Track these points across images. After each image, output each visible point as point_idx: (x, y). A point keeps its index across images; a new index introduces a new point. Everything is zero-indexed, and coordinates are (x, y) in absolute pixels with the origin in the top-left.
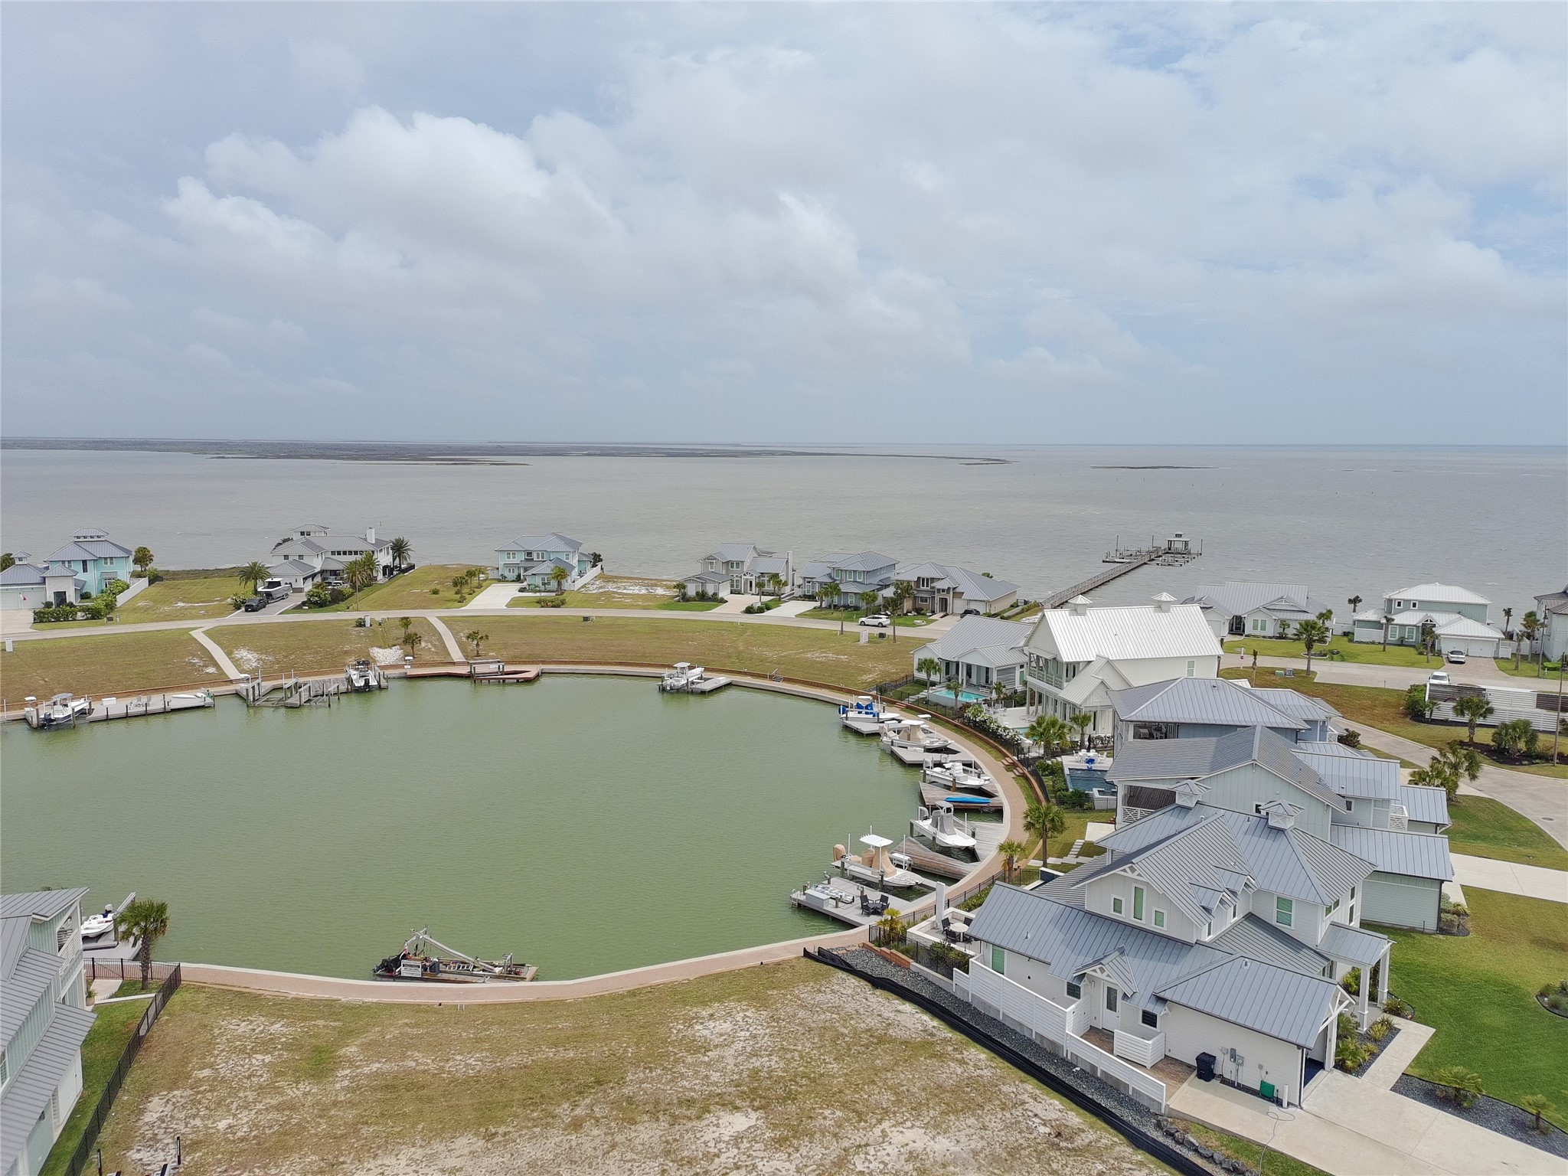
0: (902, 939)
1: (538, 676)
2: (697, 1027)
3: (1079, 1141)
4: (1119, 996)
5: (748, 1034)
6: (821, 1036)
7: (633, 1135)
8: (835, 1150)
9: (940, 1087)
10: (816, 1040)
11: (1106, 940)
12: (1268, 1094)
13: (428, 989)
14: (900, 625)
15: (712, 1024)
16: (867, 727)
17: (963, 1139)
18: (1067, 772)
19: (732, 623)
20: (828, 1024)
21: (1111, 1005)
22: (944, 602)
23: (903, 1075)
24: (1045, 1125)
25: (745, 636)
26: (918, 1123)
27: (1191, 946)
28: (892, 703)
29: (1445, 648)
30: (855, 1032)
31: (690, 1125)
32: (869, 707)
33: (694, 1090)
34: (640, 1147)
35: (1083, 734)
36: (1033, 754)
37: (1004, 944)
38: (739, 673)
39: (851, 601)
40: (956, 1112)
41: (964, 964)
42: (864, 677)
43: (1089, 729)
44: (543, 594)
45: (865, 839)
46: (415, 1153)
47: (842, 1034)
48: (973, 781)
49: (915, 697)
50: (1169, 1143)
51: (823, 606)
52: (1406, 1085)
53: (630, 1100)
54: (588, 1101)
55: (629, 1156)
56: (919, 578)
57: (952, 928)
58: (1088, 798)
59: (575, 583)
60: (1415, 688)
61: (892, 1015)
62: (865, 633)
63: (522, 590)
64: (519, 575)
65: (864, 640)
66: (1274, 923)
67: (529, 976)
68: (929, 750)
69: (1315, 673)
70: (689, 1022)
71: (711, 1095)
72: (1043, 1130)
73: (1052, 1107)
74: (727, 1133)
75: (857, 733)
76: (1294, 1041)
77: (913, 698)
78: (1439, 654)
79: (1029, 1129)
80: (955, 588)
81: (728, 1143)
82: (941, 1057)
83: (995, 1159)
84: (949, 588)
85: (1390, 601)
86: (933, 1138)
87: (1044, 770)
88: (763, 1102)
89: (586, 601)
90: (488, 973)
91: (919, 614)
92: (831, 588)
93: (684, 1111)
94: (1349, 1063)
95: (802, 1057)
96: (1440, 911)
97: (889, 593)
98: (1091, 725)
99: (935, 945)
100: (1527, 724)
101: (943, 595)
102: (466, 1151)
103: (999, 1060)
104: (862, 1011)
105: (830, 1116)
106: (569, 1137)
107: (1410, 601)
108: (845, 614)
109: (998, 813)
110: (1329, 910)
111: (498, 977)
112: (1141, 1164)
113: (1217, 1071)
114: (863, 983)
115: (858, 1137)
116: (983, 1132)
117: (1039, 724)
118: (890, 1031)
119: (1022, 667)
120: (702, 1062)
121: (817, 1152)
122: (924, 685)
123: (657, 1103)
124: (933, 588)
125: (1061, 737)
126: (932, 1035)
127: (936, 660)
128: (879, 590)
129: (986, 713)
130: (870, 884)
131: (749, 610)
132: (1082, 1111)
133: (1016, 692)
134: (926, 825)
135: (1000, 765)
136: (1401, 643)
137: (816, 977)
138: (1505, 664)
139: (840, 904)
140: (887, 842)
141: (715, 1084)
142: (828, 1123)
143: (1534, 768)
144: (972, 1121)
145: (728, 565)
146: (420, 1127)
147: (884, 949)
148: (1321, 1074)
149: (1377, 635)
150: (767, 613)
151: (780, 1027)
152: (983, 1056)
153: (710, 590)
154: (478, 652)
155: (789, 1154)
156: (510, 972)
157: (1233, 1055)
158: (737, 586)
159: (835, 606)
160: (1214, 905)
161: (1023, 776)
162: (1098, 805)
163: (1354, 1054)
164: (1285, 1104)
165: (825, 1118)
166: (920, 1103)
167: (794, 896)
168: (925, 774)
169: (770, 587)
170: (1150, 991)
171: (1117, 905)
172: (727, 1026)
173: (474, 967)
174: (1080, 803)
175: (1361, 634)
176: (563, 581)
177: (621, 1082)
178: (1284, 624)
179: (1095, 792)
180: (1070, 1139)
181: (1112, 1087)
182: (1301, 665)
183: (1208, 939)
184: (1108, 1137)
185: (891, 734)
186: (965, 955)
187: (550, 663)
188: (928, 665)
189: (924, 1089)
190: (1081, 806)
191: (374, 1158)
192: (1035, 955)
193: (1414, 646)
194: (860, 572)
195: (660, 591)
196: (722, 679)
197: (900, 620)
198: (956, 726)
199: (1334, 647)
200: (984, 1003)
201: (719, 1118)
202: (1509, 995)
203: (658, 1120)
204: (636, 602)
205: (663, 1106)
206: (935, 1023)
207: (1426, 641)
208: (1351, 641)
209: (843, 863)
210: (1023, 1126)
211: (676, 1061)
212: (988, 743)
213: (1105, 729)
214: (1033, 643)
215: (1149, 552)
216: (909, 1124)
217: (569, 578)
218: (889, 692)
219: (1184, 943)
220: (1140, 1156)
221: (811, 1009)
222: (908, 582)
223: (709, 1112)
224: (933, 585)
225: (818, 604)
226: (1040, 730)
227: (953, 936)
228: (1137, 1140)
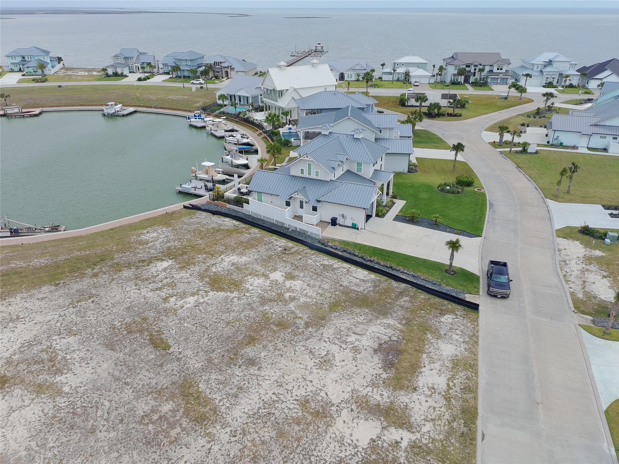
0: (223, 197)
1: (40, 113)
2: (142, 237)
3: (292, 251)
4: (304, 203)
5: (164, 236)
6: (194, 233)
7: (121, 275)
8: (204, 267)
9: (241, 242)
10: (192, 234)
11: (299, 184)
12: (354, 227)
13: (15, 239)
14: (209, 83)
15: (148, 235)
16: (200, 124)
17: (252, 256)
18: (281, 134)
19: (132, 85)
20: (196, 228)
21: (302, 207)
22: (227, 72)
23: (228, 240)
24: (280, 248)
25: (139, 90)
26: (234, 254)
27: (328, 182)
28: (209, 115)
29: (413, 80)
30: (208, 230)
31: (145, 268)
32: (200, 116)
33: (145, 257)
34: (125, 278)
35: (287, 119)
36: (267, 129)
37: (261, 191)
38: (139, 106)
39: (186, 74)
40: (248, 249)
41: (247, 202)
42: (196, 105)
43: (289, 117)
44: (35, 77)
45: (203, 164)
46: (23, 295)
47: (202, 231)
48: (245, 141)
49: (219, 111)
50: (323, 246)
51: (174, 77)
52: (397, 218)
53: (117, 264)
54: (99, 267)
55: (120, 282)
56: (215, 62)
57: (241, 191)
58: (290, 142)
59: (50, 71)
60: (402, 95)
61: (221, 222)
62: (194, 87)
63: (23, 75)
64: (20, 69)
65: (194, 89)
66: (356, 172)
67: (62, 230)
68: (226, 131)
69: (369, 93)
70: (139, 235)
71: (151, 258)
72: (279, 249)
73: (283, 242)
74: (160, 268)
75: (196, 127)
76: (362, 207)
77: (218, 112)
78: (411, 83)
79: (275, 249)
80: (230, 66)
81: (161, 271)
82: (241, 233)
83: (263, 260)
84: (228, 66)
85: (395, 63)
86: (241, 258)
87: (273, 134)
88: (174, 256)
89: (58, 79)
90: (42, 230)
91: (216, 78)
92: (176, 68)
93: (141, 264)
94: (380, 214)
95: (187, 240)
96: (409, 165)
97: (203, 68)
98: (289, 115)
99: (235, 197)
100: (438, 104)
101: (226, 70)
102: (47, 291)
103: (262, 231)
104: (209, 222)
105: (201, 257)
106: (93, 280)
107: (401, 63)
108: (184, 80)
109: (256, 152)
110: (374, 166)
111: (48, 232)
112: (314, 254)
113: (338, 223)
114: (209, 214)
115: (212, 262)
116: (258, 253)
117: (270, 116)
118: (221, 227)
119: (261, 95)
120: (146, 247)
121: (197, 269)
122: (221, 106)
123: (129, 263)
124: (221, 66)
125: (278, 120)
126: (237, 226)
127: (226, 95)
128: (197, 68)
129: (249, 115)
130: (208, 181)
131: (140, 80)
132: (293, 242)
133: (259, 106)
134: (229, 157)
135: (256, 134)
136: (398, 80)
137: (190, 214)
138: (432, 85)
139: (196, 189)
140: (213, 164)
141: (153, 254)
142: (200, 259)
143: (439, 119)
144: (254, 250)
145: (126, 60)
146: (24, 286)
147: (216, 202)
148: (371, 219)
149: (390, 78)
150: (148, 81)
151: (177, 232)
152: (257, 231)
153: (119, 71)
154: (6, 103)
155: (186, 271)
156: (53, 229)
157: (343, 216)
158: (132, 69)
159: (179, 76)
160: (336, 167)
161: (265, 137)
162: (294, 145)
163: (382, 211)
164: (360, 229)
165: (199, 258)
166: (235, 248)
167: (177, 188)
168: (226, 140)
169: (148, 69)
170: (315, 199)
171: (302, 171)
172: (155, 234)
173: (35, 229)
174: (287, 144)
175: (385, 78)
176: (44, 70)
177: (113, 258)
178: (358, 75)
179: (292, 140)
180: (289, 250)
181: (303, 233)
182: (364, 90)
183: (334, 179)
184: (302, 248)
185: (210, 126)
186: (247, 199)
187: (46, 107)
188: (222, 97)
189: (236, 243)
190: (287, 145)
191: (4, 300)
192: (273, 194)
193: (402, 81)
194: (188, 60)
195: (95, 73)
196: (132, 109)
197: (209, 81)
198: (236, 121)
199: (376, 83)
200: (256, 214)
201: (156, 264)
202: (428, 188)
203: (131, 268)
204: (83, 78)
205: (132, 264)
206: (238, 223)
207: (406, 79)
208: (381, 80)
209: (196, 174)
210: (273, 249)
211: (135, 249)
212: (250, 127)
213: (295, 117)
214: (264, 84)
215: (309, 52)
216: (231, 255)
217: (47, 68)
218: (208, 109)
219: (326, 181)
220: (313, 252)
221: (189, 225)
222: (210, 64)
223: (152, 263)
224: (221, 65)
225: (171, 76)
226: (271, 119)
227: (242, 194)
228: (311, 247)
